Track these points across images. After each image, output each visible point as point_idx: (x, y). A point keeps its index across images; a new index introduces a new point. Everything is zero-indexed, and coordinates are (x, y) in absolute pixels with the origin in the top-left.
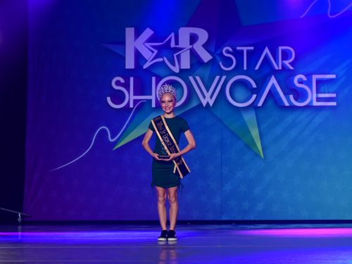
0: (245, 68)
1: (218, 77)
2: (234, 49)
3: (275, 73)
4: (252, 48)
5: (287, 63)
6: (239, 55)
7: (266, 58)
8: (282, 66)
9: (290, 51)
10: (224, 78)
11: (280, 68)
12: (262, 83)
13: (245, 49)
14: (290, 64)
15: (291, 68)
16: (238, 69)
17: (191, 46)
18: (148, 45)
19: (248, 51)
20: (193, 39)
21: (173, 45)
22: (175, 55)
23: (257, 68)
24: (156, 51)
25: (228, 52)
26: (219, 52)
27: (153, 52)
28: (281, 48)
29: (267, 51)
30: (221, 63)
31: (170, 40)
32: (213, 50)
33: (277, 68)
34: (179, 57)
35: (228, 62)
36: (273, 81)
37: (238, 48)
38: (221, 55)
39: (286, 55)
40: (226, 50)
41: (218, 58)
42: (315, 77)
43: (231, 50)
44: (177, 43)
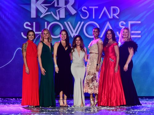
0: (94, 18)
1: (79, 22)
2: (88, 8)
3: (109, 20)
4: (97, 7)
5: (115, 15)
6: (90, 11)
7: (105, 12)
8: (113, 17)
9: (117, 9)
10: (83, 23)
11: (112, 18)
12: (102, 25)
13: (94, 8)
14: (117, 15)
15: (118, 18)
16: (90, 18)
17: (66, 6)
18: (43, 5)
19: (95, 9)
20: (67, 2)
21: (56, 5)
22: (57, 11)
23: (100, 18)
24: (47, 9)
25: (84, 9)
26: (80, 9)
27: (45, 9)
28: (112, 7)
29: (105, 9)
30: (81, 15)
31: (54, 3)
32: (77, 8)
33: (110, 18)
34: (59, 12)
35: (85, 14)
36: (108, 24)
37: (90, 7)
38: (81, 11)
39: (115, 11)
40: (83, 8)
41: (80, 13)
42: (130, 23)
43: (86, 8)
44: (58, 4)
